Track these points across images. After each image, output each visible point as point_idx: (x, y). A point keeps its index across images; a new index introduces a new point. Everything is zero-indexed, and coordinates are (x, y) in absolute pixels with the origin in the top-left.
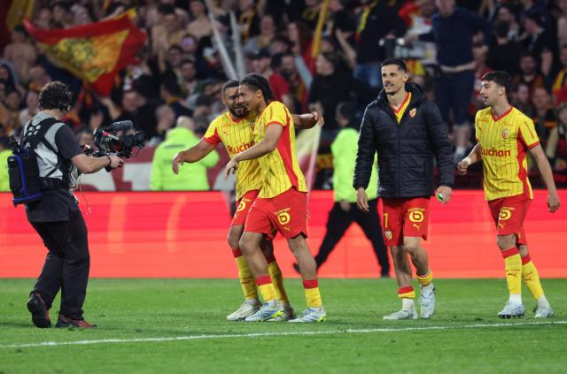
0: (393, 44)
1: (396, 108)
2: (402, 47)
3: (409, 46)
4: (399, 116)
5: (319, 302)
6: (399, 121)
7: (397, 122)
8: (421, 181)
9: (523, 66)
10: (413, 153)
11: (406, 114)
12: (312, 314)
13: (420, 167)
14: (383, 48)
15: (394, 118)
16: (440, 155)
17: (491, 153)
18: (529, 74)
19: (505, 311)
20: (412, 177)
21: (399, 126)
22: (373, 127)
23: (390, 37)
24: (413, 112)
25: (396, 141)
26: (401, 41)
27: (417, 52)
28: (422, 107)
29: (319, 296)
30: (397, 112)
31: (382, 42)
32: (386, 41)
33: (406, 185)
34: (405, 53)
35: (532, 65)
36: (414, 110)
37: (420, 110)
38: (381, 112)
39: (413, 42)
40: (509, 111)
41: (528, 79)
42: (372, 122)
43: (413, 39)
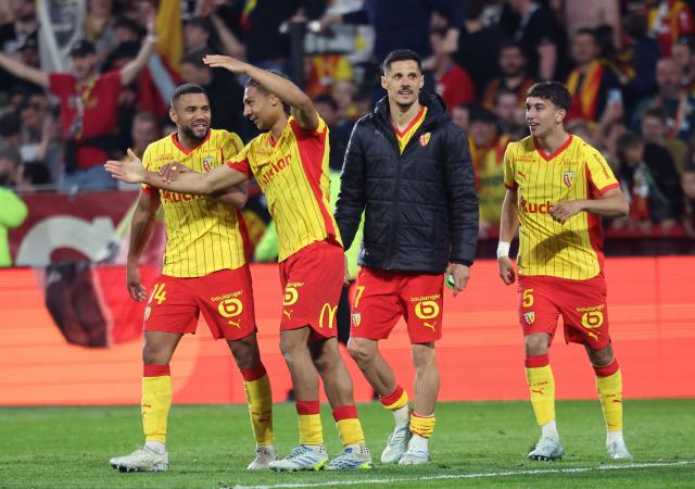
0: (303, 30)
1: (401, 129)
2: (318, 34)
3: (328, 33)
4: (404, 141)
5: (319, 438)
6: (402, 149)
7: (399, 151)
8: (427, 247)
9: (504, 62)
10: (420, 203)
11: (415, 139)
12: (308, 454)
13: (427, 226)
14: (287, 37)
15: (395, 144)
16: (456, 212)
17: (544, 209)
18: (513, 76)
19: (539, 451)
20: (413, 240)
21: (401, 158)
22: (363, 156)
23: (298, 18)
24: (425, 139)
25: (393, 181)
26: (315, 26)
27: (340, 43)
28: (442, 132)
29: (320, 428)
30: (402, 135)
31: (284, 28)
32: (292, 26)
33: (403, 252)
34: (322, 44)
35: (518, 61)
36: (428, 135)
37: (437, 135)
38: (377, 132)
39: (334, 28)
40: (569, 141)
41: (513, 83)
42: (361, 146)
43: (333, 22)
